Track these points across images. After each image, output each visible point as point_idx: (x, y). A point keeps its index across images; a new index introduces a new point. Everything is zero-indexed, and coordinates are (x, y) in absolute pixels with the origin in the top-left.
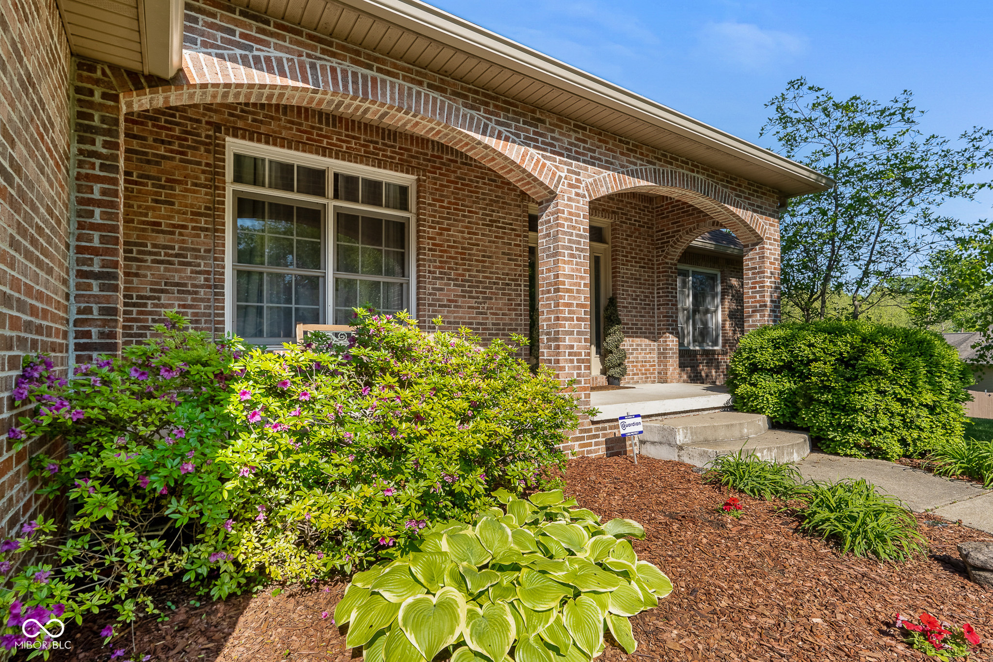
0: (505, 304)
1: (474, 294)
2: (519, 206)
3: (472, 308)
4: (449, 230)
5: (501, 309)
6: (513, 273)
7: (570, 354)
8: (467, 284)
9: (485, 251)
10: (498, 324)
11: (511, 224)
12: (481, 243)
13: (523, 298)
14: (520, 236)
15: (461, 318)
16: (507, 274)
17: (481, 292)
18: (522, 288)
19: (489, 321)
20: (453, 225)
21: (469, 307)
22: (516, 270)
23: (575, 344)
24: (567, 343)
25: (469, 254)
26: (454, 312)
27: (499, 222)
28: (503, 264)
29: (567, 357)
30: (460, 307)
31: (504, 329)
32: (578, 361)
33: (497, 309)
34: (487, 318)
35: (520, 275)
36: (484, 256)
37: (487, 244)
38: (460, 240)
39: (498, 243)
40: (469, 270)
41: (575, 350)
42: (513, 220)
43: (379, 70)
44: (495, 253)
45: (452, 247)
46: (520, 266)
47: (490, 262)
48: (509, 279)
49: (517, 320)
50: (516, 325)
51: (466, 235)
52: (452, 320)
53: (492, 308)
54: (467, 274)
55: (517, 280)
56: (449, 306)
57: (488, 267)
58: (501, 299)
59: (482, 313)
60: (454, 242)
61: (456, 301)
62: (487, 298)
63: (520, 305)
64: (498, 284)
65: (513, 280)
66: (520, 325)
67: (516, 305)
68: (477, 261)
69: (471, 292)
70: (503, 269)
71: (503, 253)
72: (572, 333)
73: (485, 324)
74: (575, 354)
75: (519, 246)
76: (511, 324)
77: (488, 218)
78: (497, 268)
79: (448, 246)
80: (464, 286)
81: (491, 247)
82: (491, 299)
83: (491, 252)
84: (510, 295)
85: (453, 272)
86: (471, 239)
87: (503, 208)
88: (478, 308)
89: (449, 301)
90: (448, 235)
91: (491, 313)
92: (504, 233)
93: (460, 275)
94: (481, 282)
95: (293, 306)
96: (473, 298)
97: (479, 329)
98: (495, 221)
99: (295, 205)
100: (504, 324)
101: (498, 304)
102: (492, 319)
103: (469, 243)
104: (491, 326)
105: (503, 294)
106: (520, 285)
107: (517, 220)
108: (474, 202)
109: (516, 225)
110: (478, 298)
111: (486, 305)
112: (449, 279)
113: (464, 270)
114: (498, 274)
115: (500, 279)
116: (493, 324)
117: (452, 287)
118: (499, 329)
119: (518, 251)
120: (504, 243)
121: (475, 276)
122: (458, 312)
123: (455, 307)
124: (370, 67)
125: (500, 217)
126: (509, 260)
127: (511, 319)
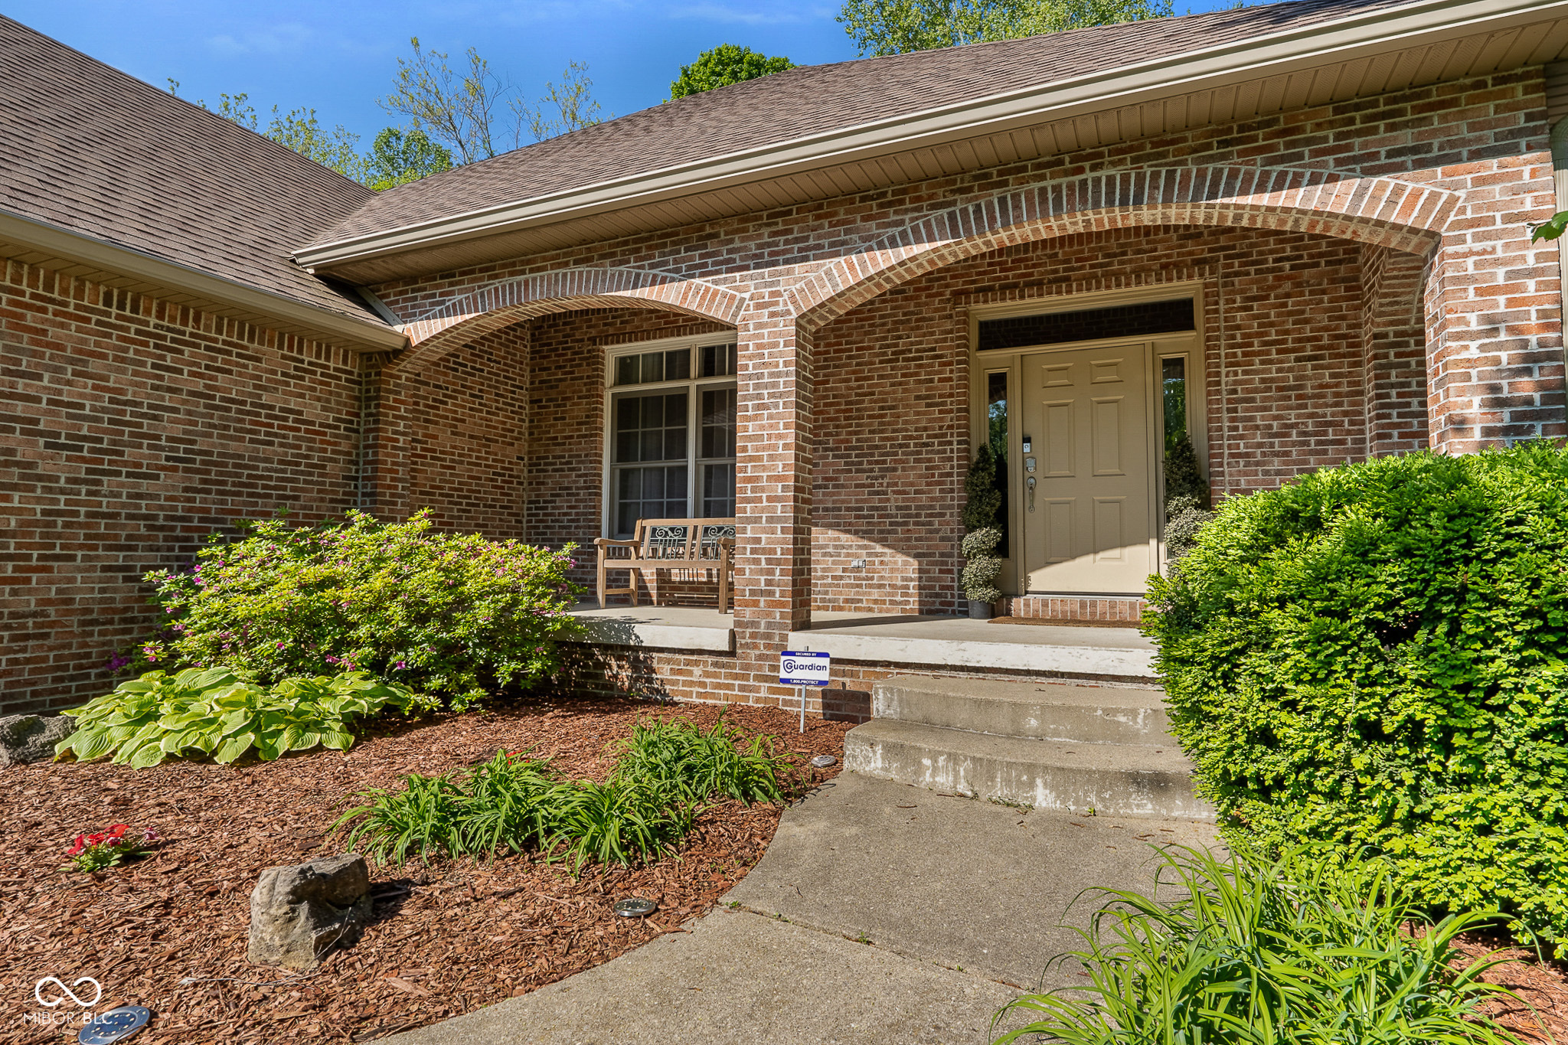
0: (921, 476)
1: (865, 466)
2: (950, 316)
3: (863, 486)
4: (827, 382)
5: (912, 484)
6: (936, 425)
7: (753, 551)
8: (854, 453)
9: (884, 400)
10: (908, 508)
11: (933, 349)
12: (877, 390)
13: (955, 463)
14: (950, 364)
15: (843, 501)
16: (925, 429)
17: (877, 462)
18: (955, 447)
19: (892, 504)
20: (833, 374)
21: (857, 486)
22: (941, 419)
23: (763, 536)
24: (749, 535)
25: (858, 410)
26: (833, 494)
27: (910, 351)
28: (917, 413)
29: (748, 555)
30: (843, 486)
31: (918, 515)
32: (769, 561)
33: (904, 484)
34: (888, 500)
35: (950, 427)
36: (882, 408)
37: (888, 389)
38: (844, 392)
39: (907, 383)
40: (856, 433)
41: (763, 545)
42: (936, 341)
43: (532, 271)
44: (902, 400)
45: (831, 404)
46: (951, 411)
47: (892, 415)
48: (929, 436)
49: (943, 499)
50: (942, 507)
51: (853, 384)
52: (830, 505)
53: (896, 484)
54: (854, 438)
55: (944, 435)
56: (826, 487)
57: (889, 423)
58: (913, 468)
59: (878, 493)
60: (835, 397)
61: (836, 479)
62: (887, 470)
63: (950, 475)
64: (908, 446)
65: (936, 436)
66: (951, 507)
67: (941, 475)
68: (870, 417)
69: (861, 463)
70: (917, 421)
71: (918, 398)
72: (758, 520)
73: (885, 508)
74: (764, 551)
75: (950, 379)
76: (932, 507)
77: (890, 351)
78: (906, 422)
79: (825, 405)
80: (849, 456)
81: (894, 392)
82: (895, 469)
83: (895, 400)
84: (929, 460)
85: (831, 439)
86: (860, 387)
87: (918, 328)
88: (872, 485)
89: (825, 479)
90: (826, 390)
91: (894, 492)
92: (920, 366)
93: (842, 441)
94: (877, 447)
95: (665, 500)
96: (864, 471)
97: (872, 516)
98: (903, 352)
99: (664, 394)
100: (918, 507)
101: (908, 476)
102: (896, 500)
103: (857, 395)
104: (894, 512)
105: (916, 461)
106: (950, 443)
107: (945, 340)
108: (866, 333)
109: (942, 348)
110: (872, 470)
111: (885, 481)
112: (826, 450)
113: (850, 433)
114: (907, 430)
115: (911, 437)
116: (898, 508)
117: (830, 460)
118: (909, 516)
119: (946, 388)
120: (919, 382)
121: (867, 440)
122: (839, 494)
123: (835, 486)
124: (523, 272)
125: (912, 344)
126: (928, 405)
127: (932, 499)
